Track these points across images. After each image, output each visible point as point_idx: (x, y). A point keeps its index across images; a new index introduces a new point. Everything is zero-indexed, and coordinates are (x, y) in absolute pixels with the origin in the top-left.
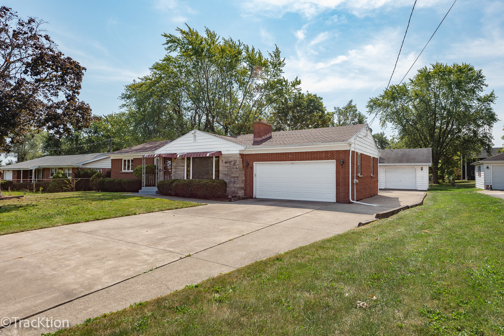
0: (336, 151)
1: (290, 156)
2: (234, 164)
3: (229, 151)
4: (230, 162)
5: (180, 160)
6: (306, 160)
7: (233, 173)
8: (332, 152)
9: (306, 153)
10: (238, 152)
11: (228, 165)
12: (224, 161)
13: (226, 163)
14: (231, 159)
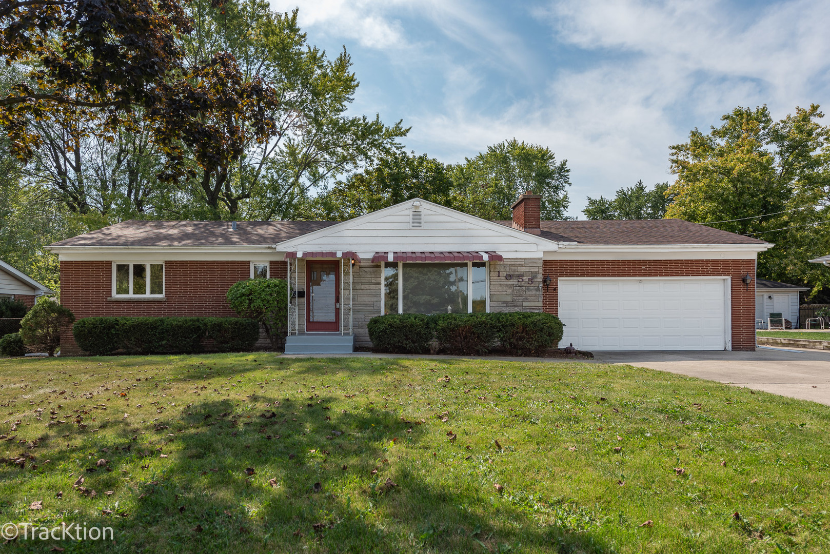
0: (734, 261)
1: (644, 267)
2: (531, 281)
3: (516, 251)
4: (520, 276)
5: (369, 269)
6: (677, 275)
7: (527, 299)
8: (725, 262)
9: (676, 262)
10: (540, 255)
11: (513, 281)
12: (503, 274)
13: (509, 277)
14: (523, 270)
